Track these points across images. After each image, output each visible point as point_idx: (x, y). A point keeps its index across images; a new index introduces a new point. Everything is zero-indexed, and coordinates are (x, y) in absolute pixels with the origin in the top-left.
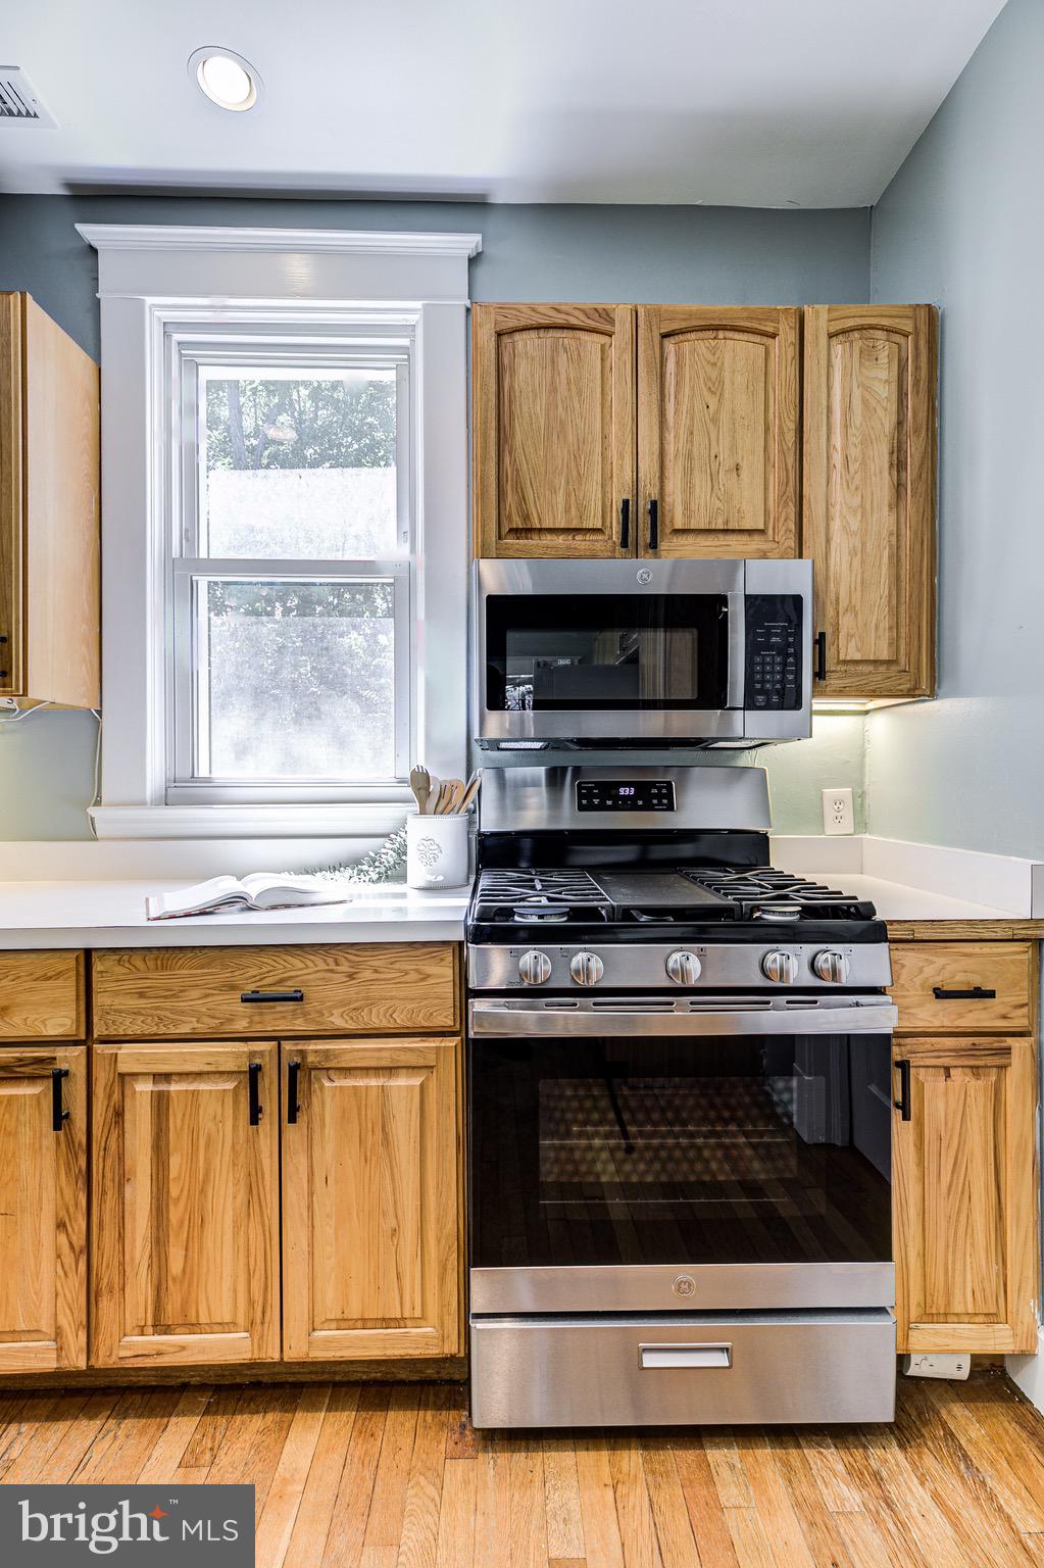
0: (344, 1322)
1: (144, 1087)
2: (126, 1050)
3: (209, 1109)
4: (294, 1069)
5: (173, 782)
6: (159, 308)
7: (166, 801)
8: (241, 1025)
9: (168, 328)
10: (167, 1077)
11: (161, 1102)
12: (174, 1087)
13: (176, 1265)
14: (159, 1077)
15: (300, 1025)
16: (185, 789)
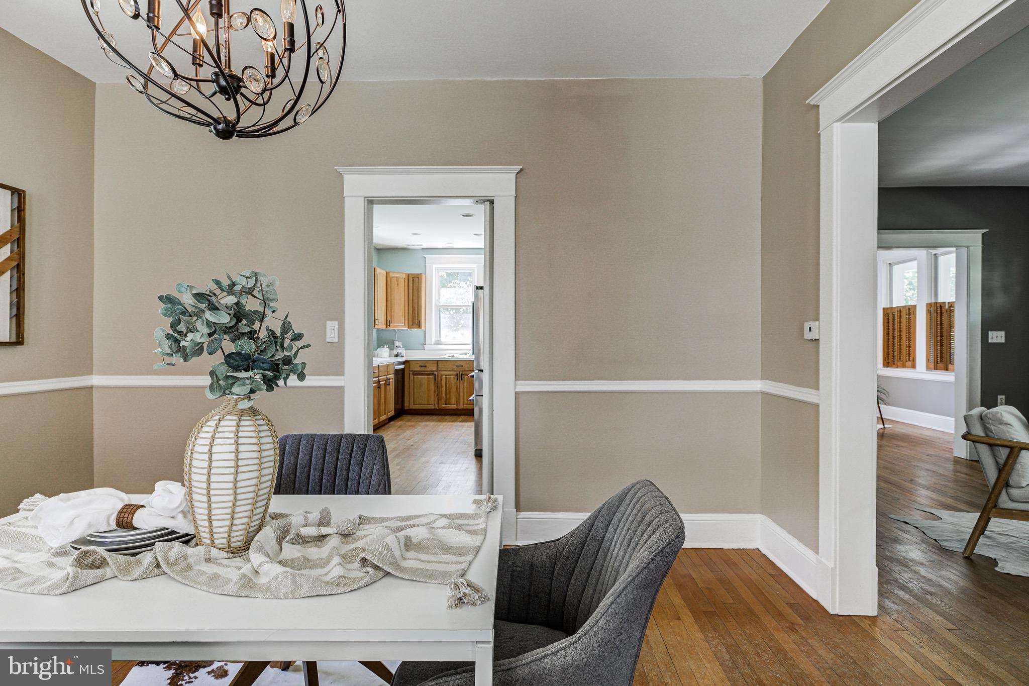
0: (467, 404)
1: (444, 376)
2: (442, 372)
3: (452, 379)
4: (462, 374)
5: (436, 341)
6: (434, 266)
7: (435, 344)
8: (455, 369)
9: (435, 268)
10: (447, 375)
11: (446, 378)
12: (448, 376)
13: (448, 397)
14: (446, 375)
15: (462, 370)
16: (438, 343)
